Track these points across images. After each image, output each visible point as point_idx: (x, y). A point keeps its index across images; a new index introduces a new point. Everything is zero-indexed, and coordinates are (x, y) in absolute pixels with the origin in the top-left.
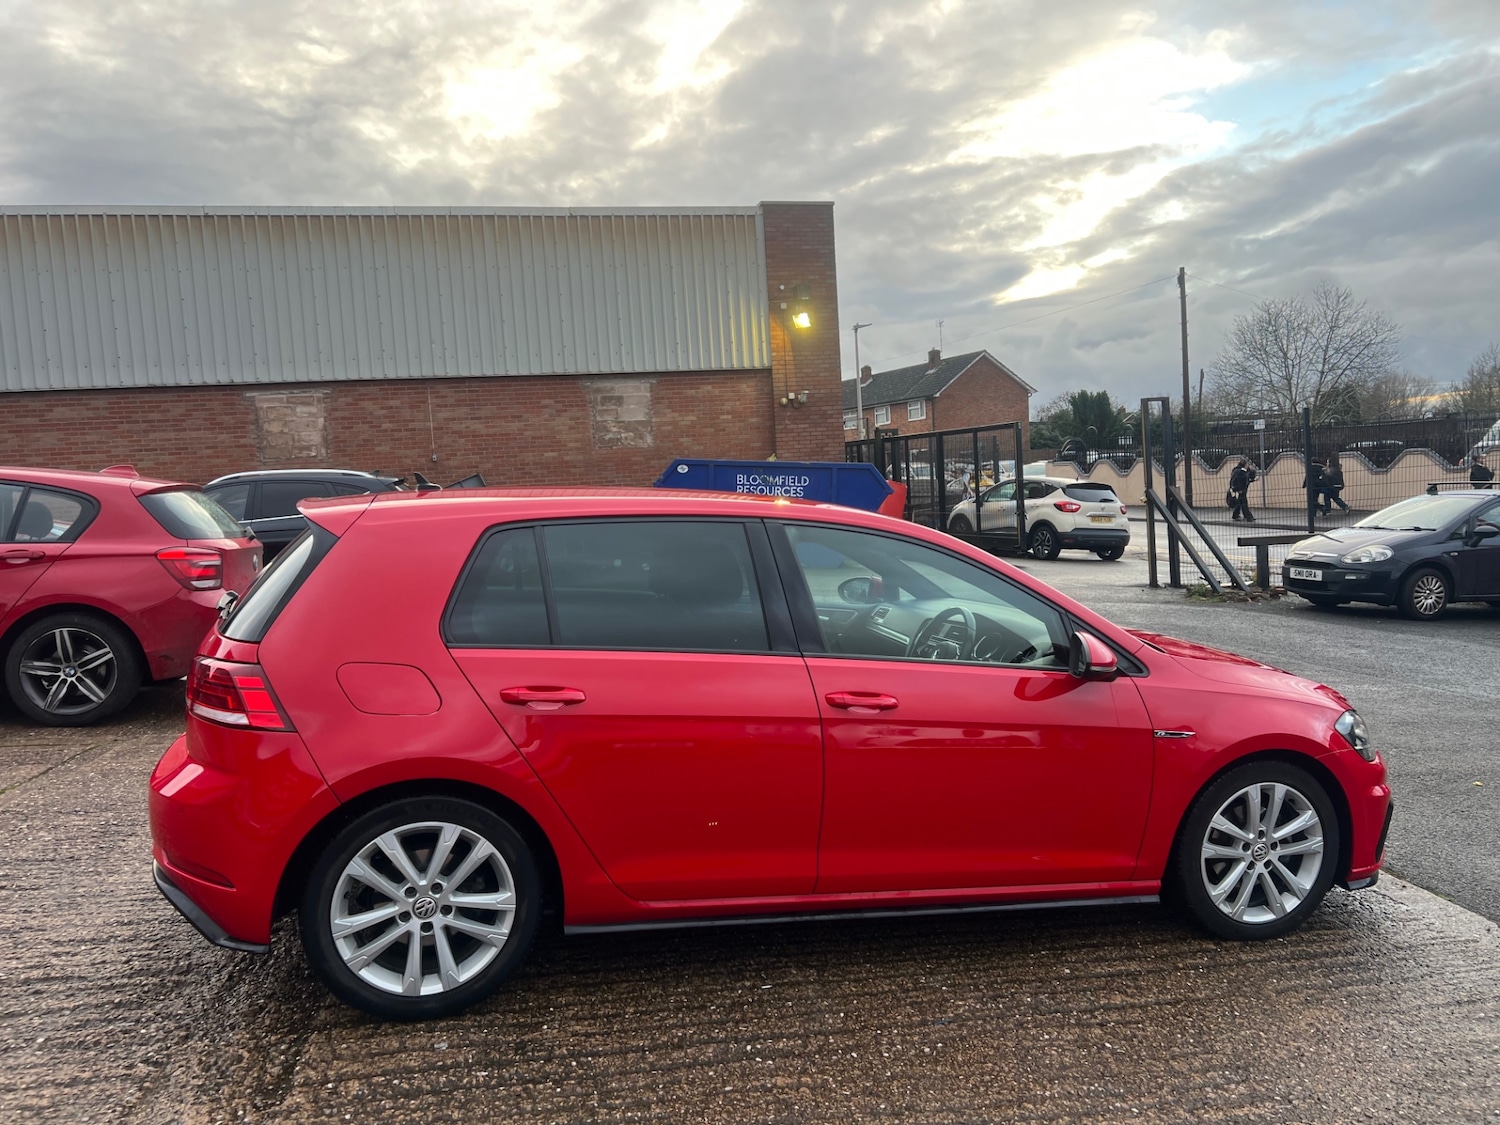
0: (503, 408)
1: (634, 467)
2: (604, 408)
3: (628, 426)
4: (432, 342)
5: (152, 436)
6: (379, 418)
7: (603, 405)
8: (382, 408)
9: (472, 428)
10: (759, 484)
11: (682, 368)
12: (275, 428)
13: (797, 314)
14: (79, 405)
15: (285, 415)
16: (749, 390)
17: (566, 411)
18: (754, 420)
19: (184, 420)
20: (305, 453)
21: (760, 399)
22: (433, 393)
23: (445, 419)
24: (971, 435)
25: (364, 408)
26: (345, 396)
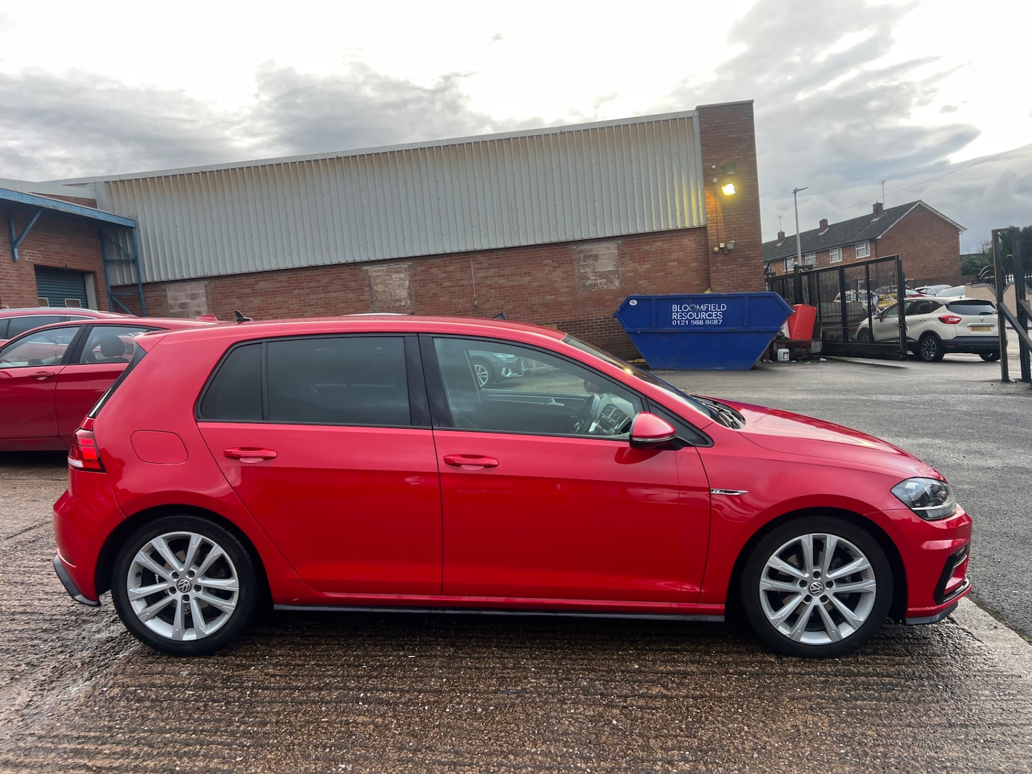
0: (518, 268)
1: (607, 303)
2: (586, 263)
3: (602, 275)
4: (472, 227)
5: (311, 297)
6: (442, 279)
7: (584, 261)
8: (443, 273)
9: (499, 282)
10: (689, 311)
11: (640, 231)
12: (380, 288)
13: (724, 185)
14: (272, 280)
15: (386, 280)
16: (688, 243)
17: (560, 267)
18: (694, 264)
19: (329, 286)
20: (398, 304)
21: (698, 249)
22: (474, 261)
23: (482, 278)
24: (864, 266)
25: (432, 274)
26: (421, 266)
